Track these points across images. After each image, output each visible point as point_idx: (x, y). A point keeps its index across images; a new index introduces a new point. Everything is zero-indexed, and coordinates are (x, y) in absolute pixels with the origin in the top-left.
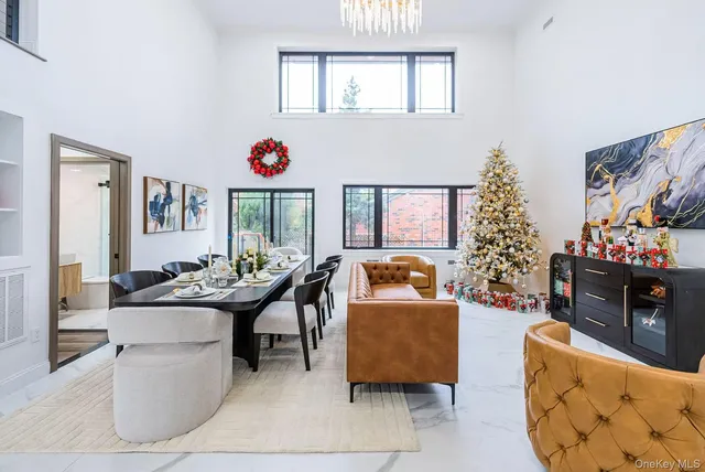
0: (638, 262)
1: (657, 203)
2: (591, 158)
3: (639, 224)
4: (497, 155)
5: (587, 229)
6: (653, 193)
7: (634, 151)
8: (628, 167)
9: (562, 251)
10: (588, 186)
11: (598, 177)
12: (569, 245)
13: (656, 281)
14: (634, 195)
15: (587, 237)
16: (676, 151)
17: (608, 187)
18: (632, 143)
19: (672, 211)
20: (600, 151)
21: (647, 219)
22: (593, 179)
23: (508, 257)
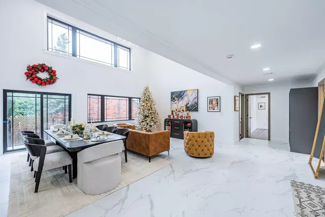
0: (186, 119)
1: (186, 106)
2: (172, 93)
3: (183, 110)
4: (147, 89)
5: (172, 112)
6: (186, 104)
7: (182, 94)
8: (181, 97)
9: (167, 118)
10: (171, 101)
11: (174, 99)
12: (169, 116)
13: (189, 122)
14: (182, 104)
15: (172, 114)
16: (190, 95)
17: (176, 101)
18: (181, 92)
19: (189, 108)
20: (175, 92)
21: (185, 110)
22: (173, 99)
23: (153, 121)
